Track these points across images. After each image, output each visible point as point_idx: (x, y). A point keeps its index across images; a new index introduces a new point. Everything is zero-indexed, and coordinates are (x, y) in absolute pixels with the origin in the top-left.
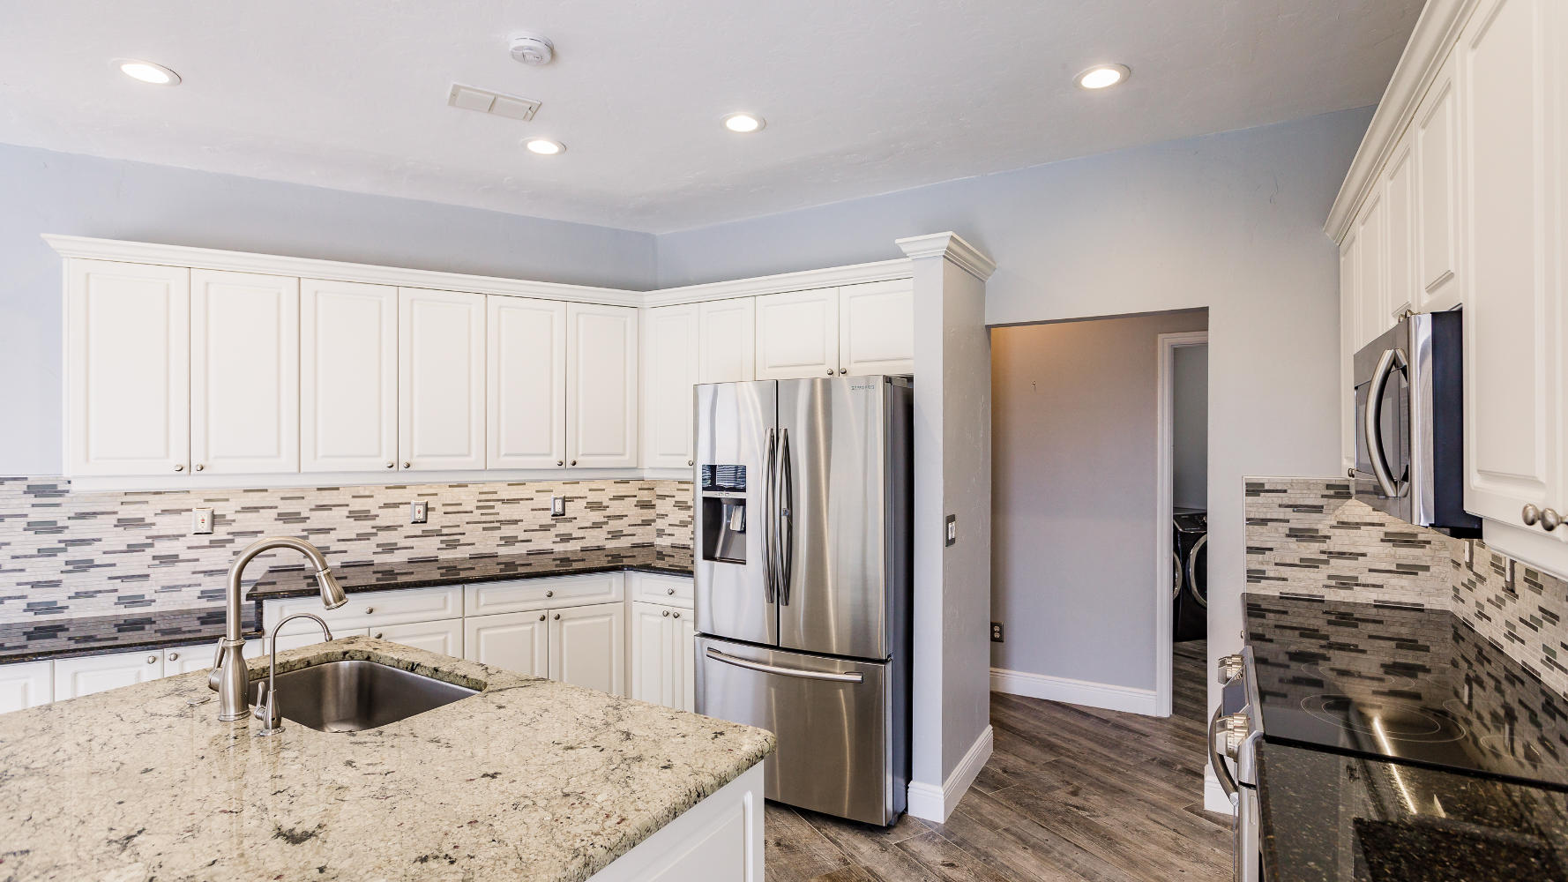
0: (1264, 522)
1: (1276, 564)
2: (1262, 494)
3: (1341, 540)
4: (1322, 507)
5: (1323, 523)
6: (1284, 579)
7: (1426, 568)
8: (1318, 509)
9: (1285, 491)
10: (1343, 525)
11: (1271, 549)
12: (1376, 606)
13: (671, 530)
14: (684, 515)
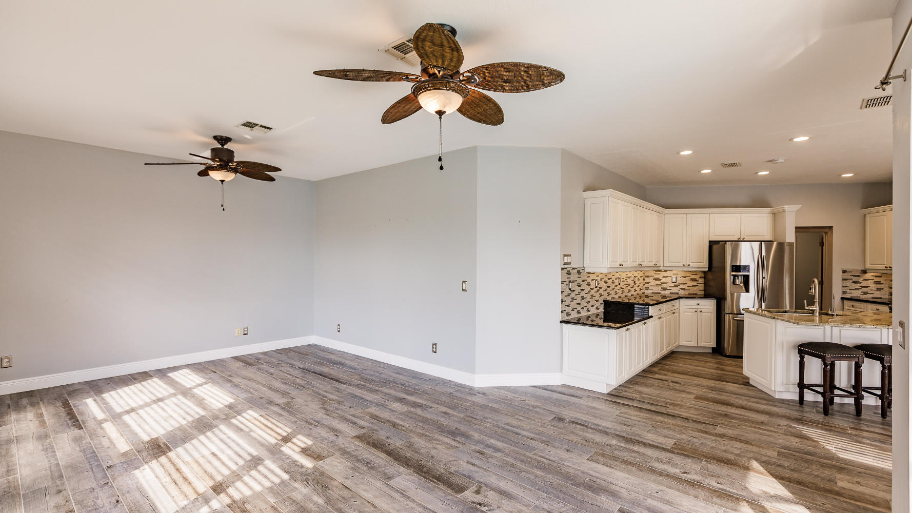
0: (846, 279)
1: (850, 290)
2: (846, 273)
3: (864, 283)
5: (860, 280)
7: (882, 289)
8: (859, 276)
9: (851, 272)
10: (866, 280)
11: (848, 286)
13: (652, 288)
14: (658, 282)
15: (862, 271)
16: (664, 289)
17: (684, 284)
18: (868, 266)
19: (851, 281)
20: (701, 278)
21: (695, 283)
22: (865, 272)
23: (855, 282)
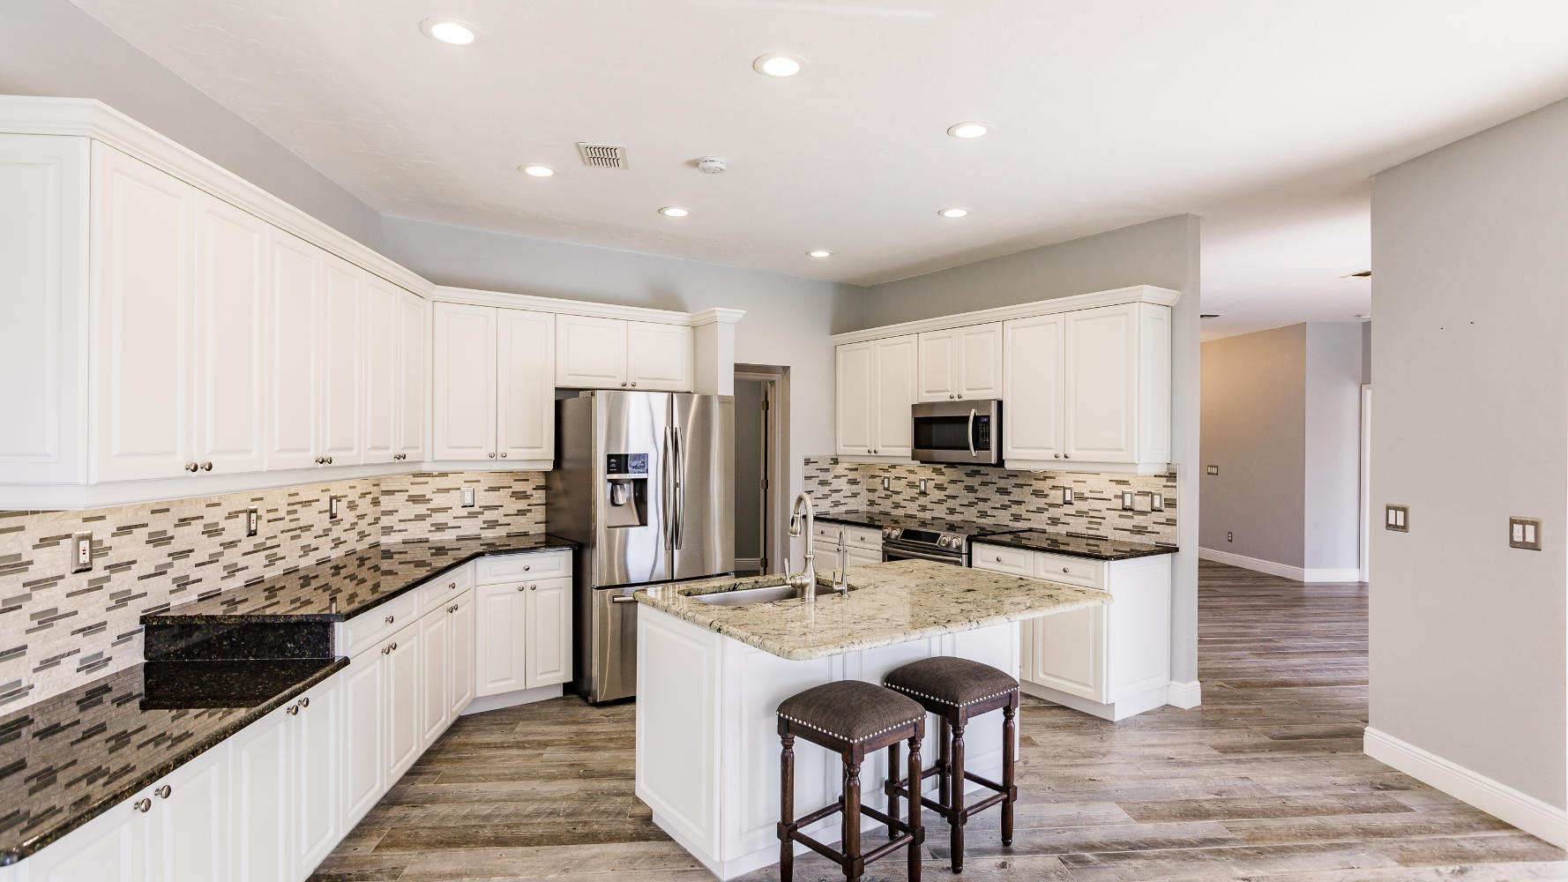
0: (810, 478)
2: (810, 464)
3: (836, 484)
4: (829, 469)
5: (828, 477)
6: (819, 505)
9: (817, 462)
10: (836, 477)
11: (813, 492)
12: (845, 513)
13: (402, 526)
14: (421, 509)
15: (832, 459)
16: (440, 527)
17: (496, 507)
18: (842, 450)
19: (817, 480)
20: (538, 488)
21: (522, 505)
22: (835, 461)
23: (823, 483)
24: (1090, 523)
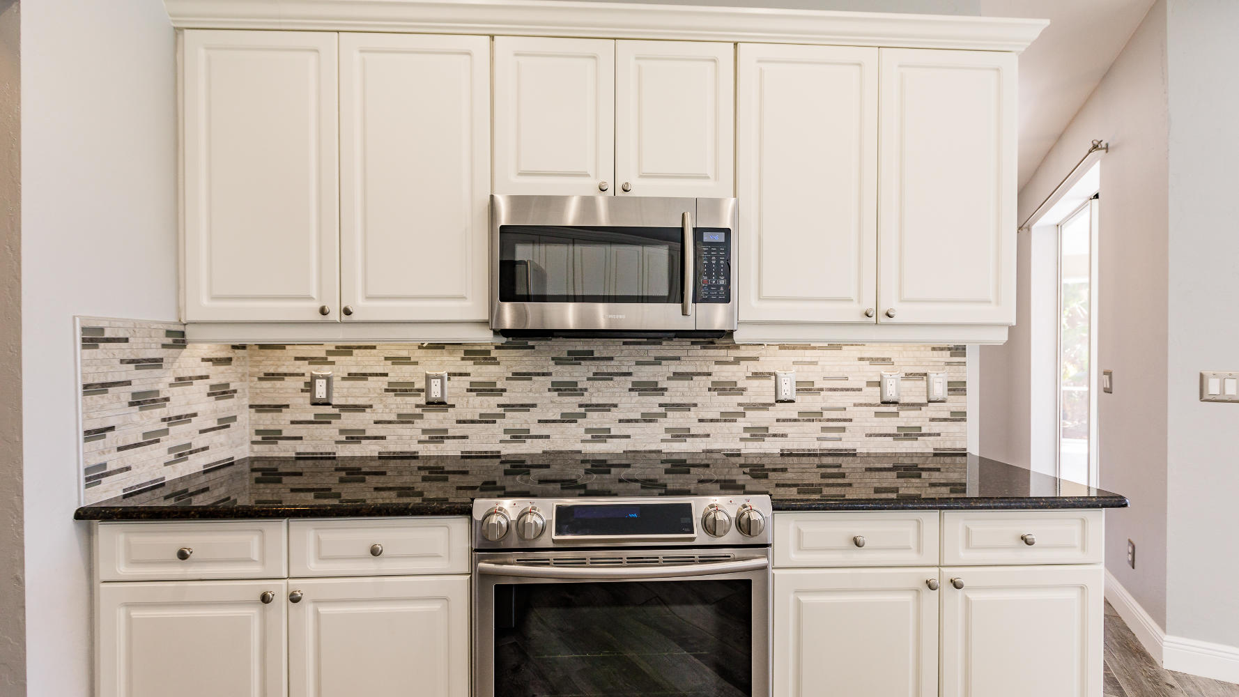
0: (104, 387)
1: (120, 449)
2: (102, 345)
3: (180, 400)
4: (161, 360)
5: (159, 381)
6: (128, 469)
8: (156, 363)
9: (126, 340)
10: (181, 381)
11: (112, 428)
12: (205, 472)
15: (169, 333)
18: (200, 306)
19: (125, 394)
22: (178, 339)
23: (143, 401)
24: (824, 429)
